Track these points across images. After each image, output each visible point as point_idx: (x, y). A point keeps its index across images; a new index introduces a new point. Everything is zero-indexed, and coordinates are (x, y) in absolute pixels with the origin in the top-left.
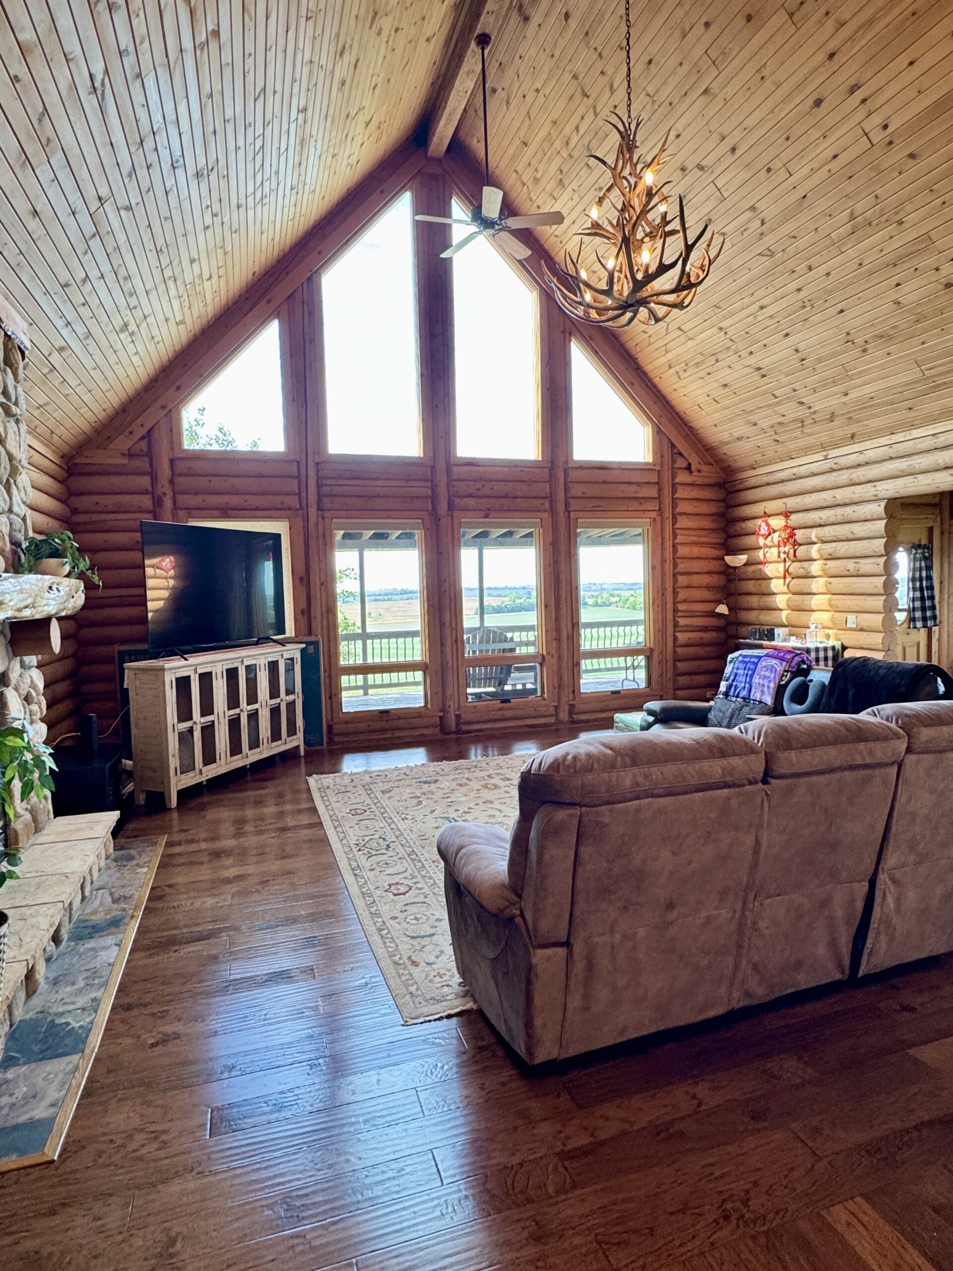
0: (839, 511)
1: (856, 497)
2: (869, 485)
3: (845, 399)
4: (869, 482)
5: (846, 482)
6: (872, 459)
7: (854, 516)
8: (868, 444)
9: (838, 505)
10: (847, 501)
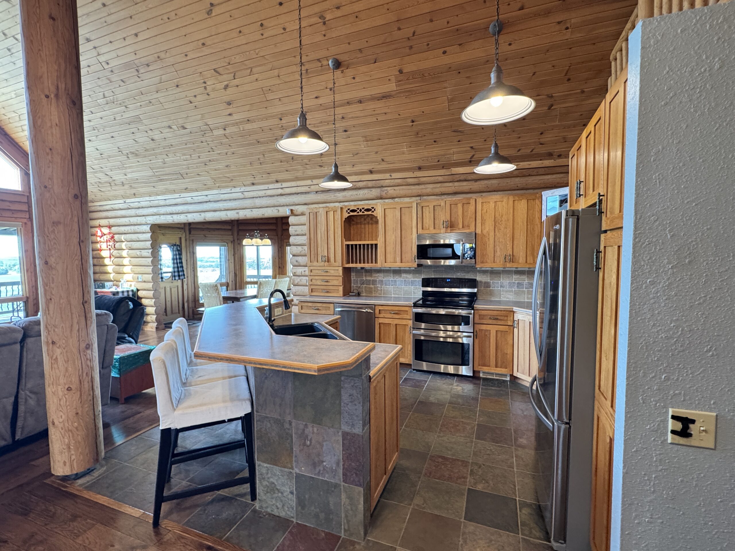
0: (132, 227)
1: (139, 222)
2: (144, 217)
3: (126, 177)
4: (144, 216)
5: (134, 215)
6: (144, 206)
7: (138, 231)
8: (141, 199)
9: (132, 225)
10: (135, 223)
